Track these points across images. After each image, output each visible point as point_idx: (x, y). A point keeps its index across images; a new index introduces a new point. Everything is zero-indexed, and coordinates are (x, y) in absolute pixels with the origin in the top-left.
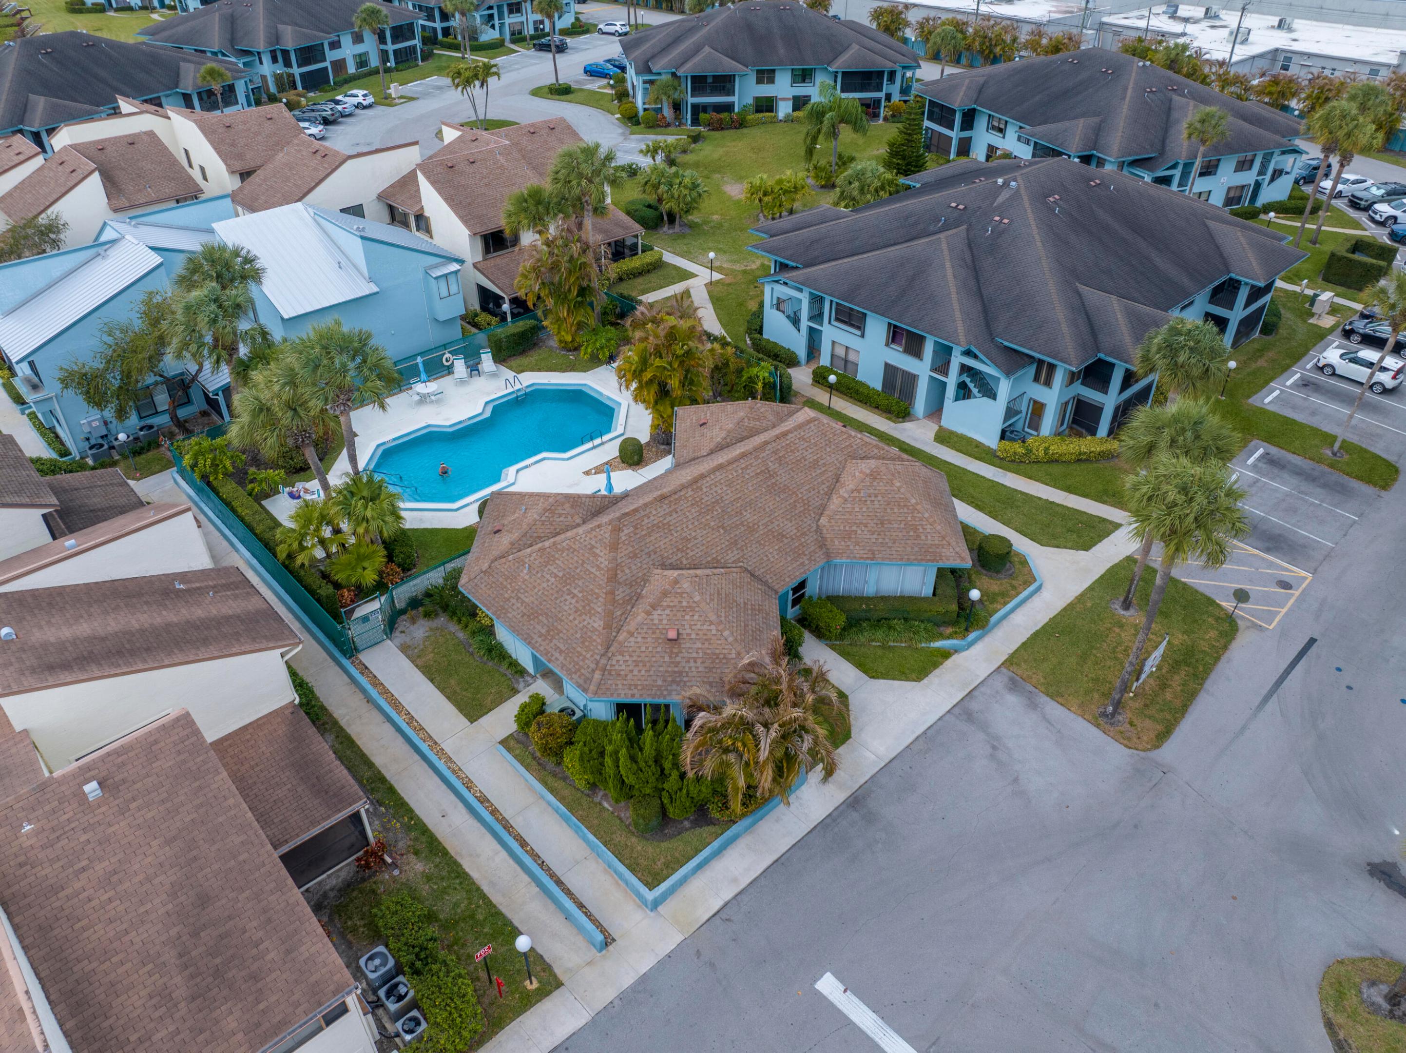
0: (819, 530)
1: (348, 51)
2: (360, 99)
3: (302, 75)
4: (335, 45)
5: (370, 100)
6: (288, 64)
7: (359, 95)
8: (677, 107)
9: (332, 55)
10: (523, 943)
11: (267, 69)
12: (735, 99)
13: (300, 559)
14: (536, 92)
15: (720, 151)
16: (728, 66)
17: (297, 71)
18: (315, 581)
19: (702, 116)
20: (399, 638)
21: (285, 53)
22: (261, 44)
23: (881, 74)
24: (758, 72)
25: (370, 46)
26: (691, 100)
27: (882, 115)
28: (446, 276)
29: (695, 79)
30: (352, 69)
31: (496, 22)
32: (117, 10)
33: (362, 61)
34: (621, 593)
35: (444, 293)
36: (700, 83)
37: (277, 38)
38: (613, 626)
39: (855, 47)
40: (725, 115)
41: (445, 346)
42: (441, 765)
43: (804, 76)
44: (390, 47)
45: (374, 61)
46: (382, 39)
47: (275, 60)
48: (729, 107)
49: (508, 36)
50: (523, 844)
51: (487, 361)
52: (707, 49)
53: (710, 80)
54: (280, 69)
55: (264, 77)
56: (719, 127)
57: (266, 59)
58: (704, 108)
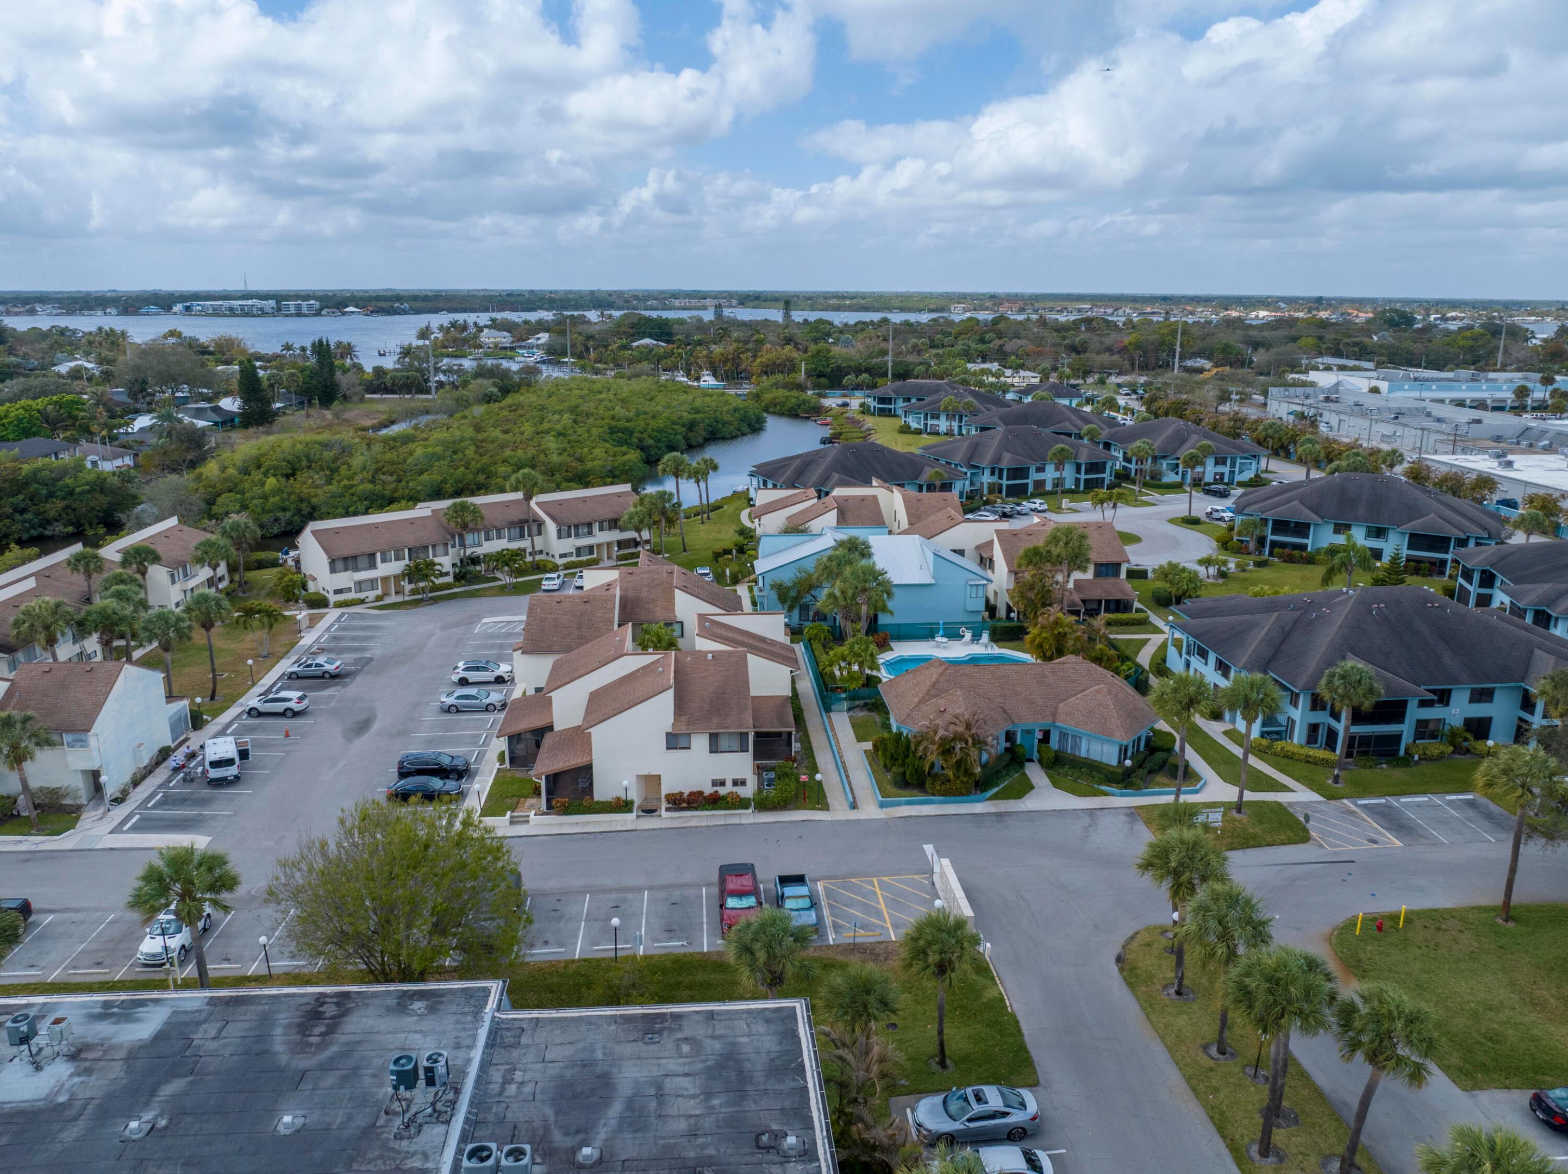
0: (1056, 708)
1: (1050, 474)
2: (1037, 506)
3: (1008, 486)
4: (1040, 470)
5: (1045, 507)
6: (1001, 477)
7: (1038, 503)
8: (1261, 541)
9: (1034, 476)
10: (818, 777)
11: (987, 479)
12: (1309, 542)
13: (828, 670)
14: (1172, 521)
15: (1275, 575)
16: (1307, 515)
17: (1005, 482)
18: (827, 679)
19: (1276, 550)
20: (851, 713)
21: (1001, 470)
22: (985, 462)
23: (1448, 540)
24: (1336, 525)
25: (1068, 473)
26: (1270, 537)
27: (1448, 572)
28: (977, 585)
29: (1276, 522)
30: (1049, 487)
31: (1181, 469)
32: (930, 434)
33: (1058, 483)
34: (932, 692)
35: (974, 595)
36: (1281, 526)
37: (998, 459)
38: (922, 701)
39: (1432, 515)
40: (1296, 553)
41: (963, 623)
42: (835, 749)
43: (1379, 533)
44: (1083, 477)
45: (1070, 485)
46: (1078, 471)
47: (993, 474)
48: (1304, 547)
49: (1189, 480)
50: (848, 777)
51: (985, 637)
52: (1296, 502)
53: (1292, 525)
54: (994, 479)
55: (982, 484)
56: (1290, 560)
57: (987, 472)
58: (1283, 545)
